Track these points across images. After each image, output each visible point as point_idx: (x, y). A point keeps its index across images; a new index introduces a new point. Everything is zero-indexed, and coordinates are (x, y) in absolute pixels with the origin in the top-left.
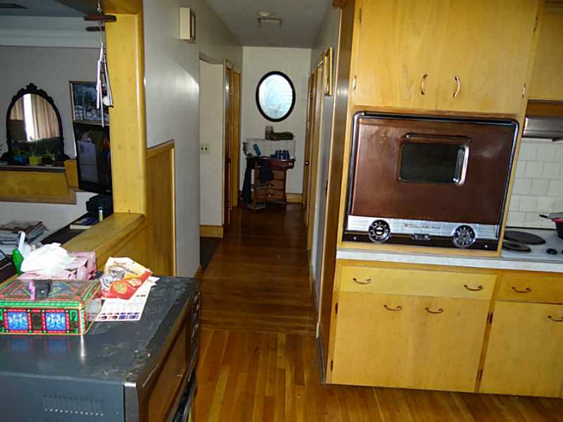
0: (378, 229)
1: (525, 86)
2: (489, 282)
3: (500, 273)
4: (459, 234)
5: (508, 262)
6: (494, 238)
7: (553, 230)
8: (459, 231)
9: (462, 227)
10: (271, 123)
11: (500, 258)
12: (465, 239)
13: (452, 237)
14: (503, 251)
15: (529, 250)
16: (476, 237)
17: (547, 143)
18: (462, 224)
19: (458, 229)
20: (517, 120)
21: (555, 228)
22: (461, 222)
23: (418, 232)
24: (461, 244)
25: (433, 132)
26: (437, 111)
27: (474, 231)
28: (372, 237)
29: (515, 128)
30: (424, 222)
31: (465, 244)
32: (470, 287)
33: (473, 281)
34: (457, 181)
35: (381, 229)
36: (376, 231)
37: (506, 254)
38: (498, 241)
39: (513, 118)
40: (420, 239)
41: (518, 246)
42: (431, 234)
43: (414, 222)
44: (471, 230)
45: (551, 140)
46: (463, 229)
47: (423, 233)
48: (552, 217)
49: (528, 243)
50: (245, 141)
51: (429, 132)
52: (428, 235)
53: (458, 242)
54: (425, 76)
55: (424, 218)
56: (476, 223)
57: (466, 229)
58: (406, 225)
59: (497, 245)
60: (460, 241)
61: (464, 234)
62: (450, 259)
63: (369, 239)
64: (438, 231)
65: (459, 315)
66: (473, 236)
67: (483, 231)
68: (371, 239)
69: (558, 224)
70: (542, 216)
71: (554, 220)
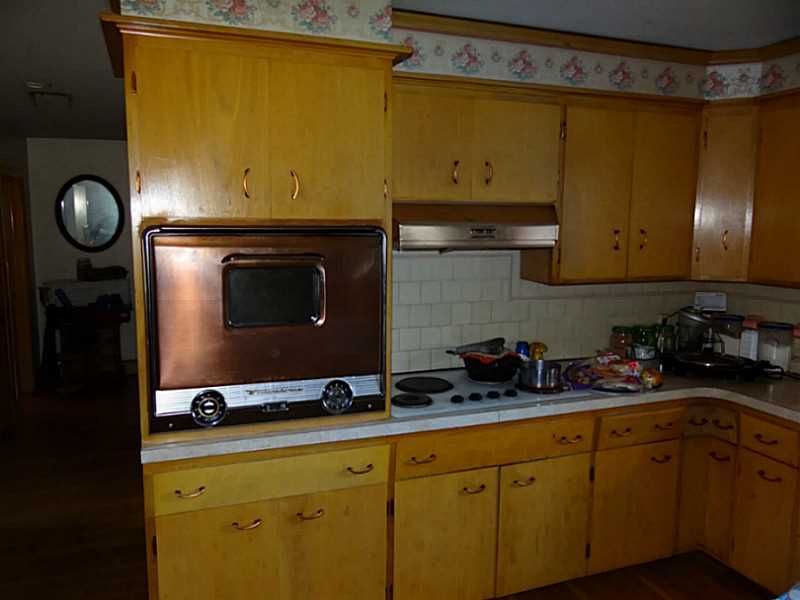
0: (207, 404)
1: (385, 182)
2: (381, 456)
3: (394, 440)
4: (331, 394)
5: (403, 423)
6: (379, 393)
7: (462, 368)
8: (330, 390)
9: (333, 383)
10: (85, 255)
11: (391, 419)
12: (339, 400)
13: (320, 401)
14: (394, 408)
15: (429, 402)
16: (355, 395)
17: (432, 256)
18: (332, 379)
19: (328, 387)
20: (383, 226)
21: (464, 366)
22: (330, 377)
23: (271, 401)
24: (335, 407)
25: (270, 250)
26: (272, 220)
27: (351, 387)
28: (199, 420)
29: (382, 238)
30: (277, 384)
31: (341, 407)
32: (355, 470)
33: (358, 458)
34: (315, 319)
35: (211, 404)
36: (204, 408)
37: (398, 412)
38: (385, 395)
39: (377, 225)
40: (275, 410)
41: (417, 398)
42: (289, 400)
43: (261, 386)
44: (346, 386)
45: (437, 252)
46: (334, 386)
47: (277, 400)
48: (460, 351)
49: (429, 392)
50: (41, 285)
51: (263, 251)
52: (285, 403)
53: (329, 405)
54: (247, 171)
55: (276, 378)
56: (351, 375)
57: (339, 386)
58: (251, 393)
59: (384, 402)
60: (333, 404)
61: (337, 393)
62: (322, 433)
63: (195, 424)
64: (300, 394)
65: (347, 513)
66: (349, 393)
67: (362, 386)
68: (198, 423)
69: (467, 360)
70: (449, 352)
71: (462, 355)
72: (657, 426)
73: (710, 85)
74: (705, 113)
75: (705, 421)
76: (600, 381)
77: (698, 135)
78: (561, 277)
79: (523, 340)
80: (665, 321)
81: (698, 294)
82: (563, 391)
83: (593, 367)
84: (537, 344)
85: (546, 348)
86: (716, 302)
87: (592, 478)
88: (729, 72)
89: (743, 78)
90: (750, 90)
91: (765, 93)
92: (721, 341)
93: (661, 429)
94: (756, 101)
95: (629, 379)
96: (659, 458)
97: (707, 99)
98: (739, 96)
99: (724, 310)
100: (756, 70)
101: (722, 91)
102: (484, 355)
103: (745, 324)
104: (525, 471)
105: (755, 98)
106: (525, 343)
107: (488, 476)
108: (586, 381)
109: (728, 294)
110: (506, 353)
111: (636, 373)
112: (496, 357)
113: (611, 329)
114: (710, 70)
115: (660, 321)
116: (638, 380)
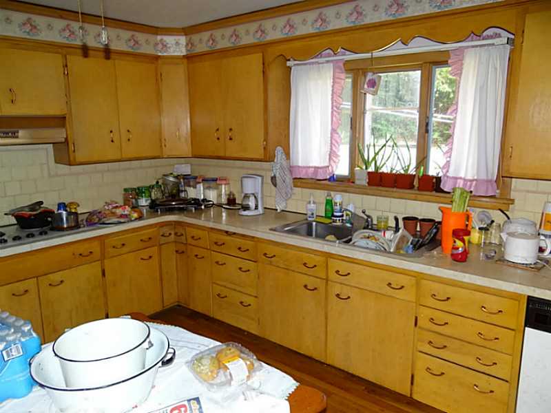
48: (10, 213)
69: (17, 217)
70: (6, 214)
71: (13, 215)
72: (141, 240)
73: (160, 46)
74: (160, 61)
75: (170, 234)
76: (104, 219)
77: (157, 74)
78: (77, 160)
79: (61, 201)
80: (157, 182)
81: (176, 166)
82: (80, 227)
83: (103, 212)
84: (71, 203)
85: (79, 206)
86: (186, 169)
87: (104, 274)
88: (170, 40)
89: (177, 43)
90: (182, 52)
91: (188, 53)
92: (185, 191)
93: (145, 241)
94: (185, 57)
95: (122, 216)
96: (146, 258)
97: (160, 54)
98: (176, 54)
99: (189, 173)
100: (183, 40)
101: (167, 51)
102: (27, 213)
103: (198, 180)
104: (56, 277)
105: (184, 56)
106: (64, 204)
107: (30, 284)
108: (97, 220)
109: (192, 165)
110: (42, 210)
111: (126, 213)
112: (35, 213)
113: (123, 190)
114: (159, 38)
115: (155, 183)
116: (126, 216)
